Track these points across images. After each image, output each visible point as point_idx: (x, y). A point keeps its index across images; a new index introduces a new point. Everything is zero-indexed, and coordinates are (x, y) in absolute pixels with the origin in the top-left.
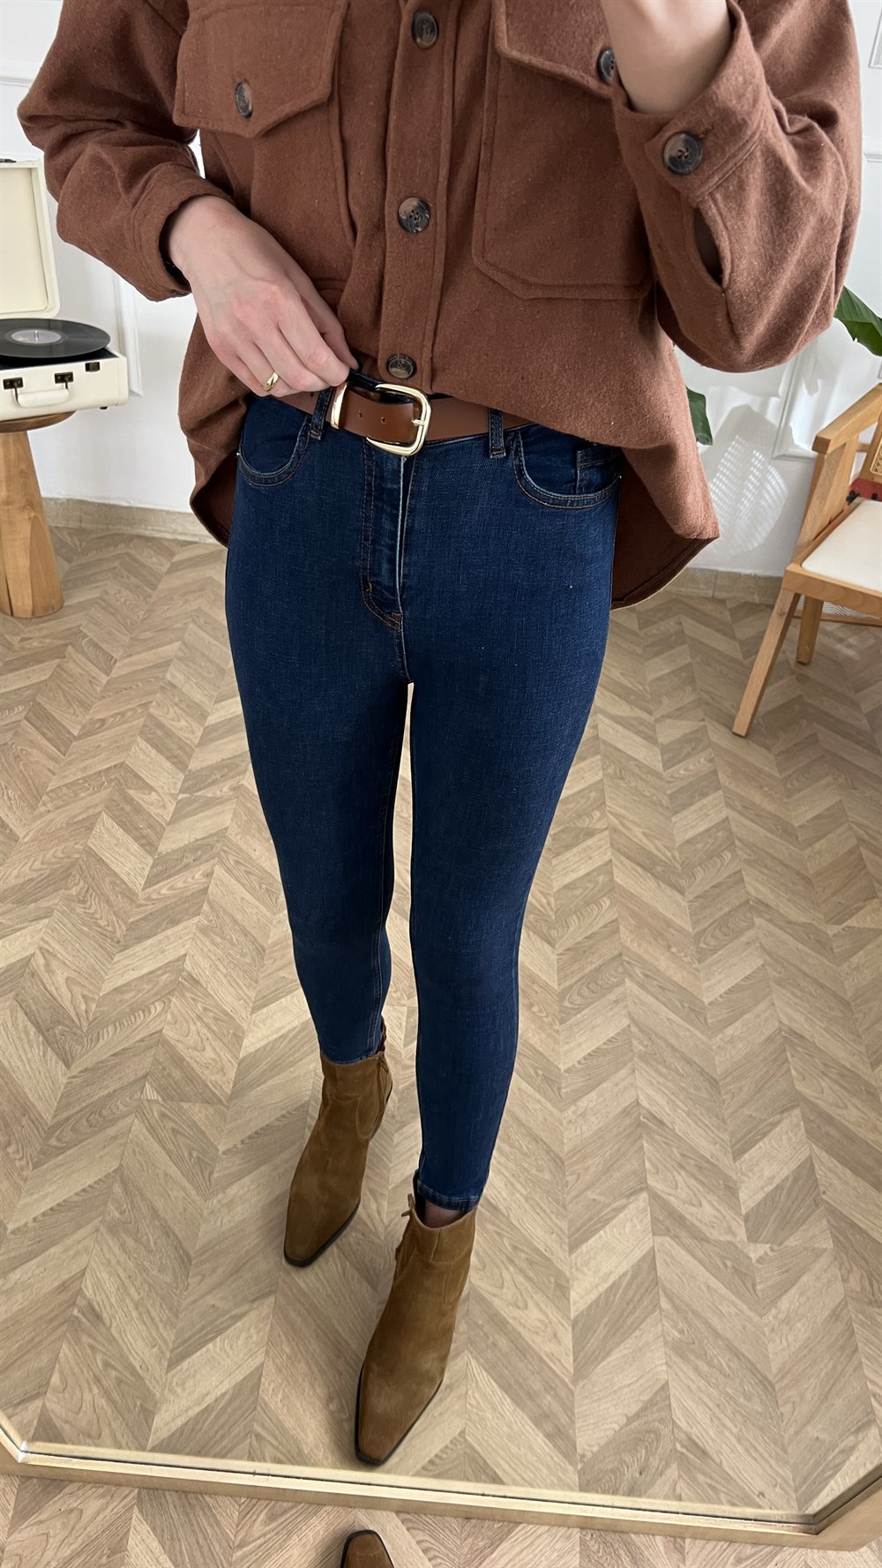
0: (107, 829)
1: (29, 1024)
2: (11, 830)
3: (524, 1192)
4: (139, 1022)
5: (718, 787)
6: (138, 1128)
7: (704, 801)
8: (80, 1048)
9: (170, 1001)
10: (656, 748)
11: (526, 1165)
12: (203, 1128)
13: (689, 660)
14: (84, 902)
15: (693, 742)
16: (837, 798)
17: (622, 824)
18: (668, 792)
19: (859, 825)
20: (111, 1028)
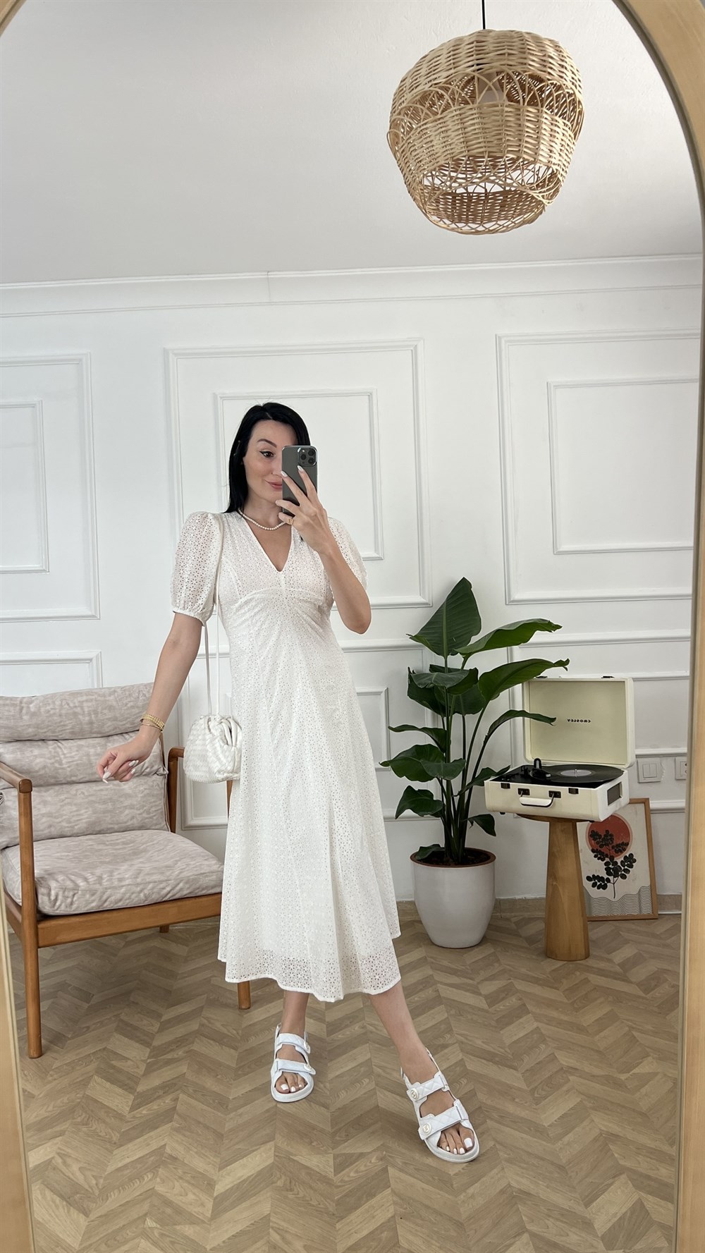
0: (98, 1084)
1: (55, 1196)
2: (29, 1092)
3: (438, 1245)
4: (136, 1185)
5: (528, 1012)
6: (144, 1243)
7: (521, 1020)
8: (95, 1204)
9: (158, 1171)
10: (481, 998)
11: (436, 1229)
12: (193, 1238)
13: (493, 950)
14: (86, 1125)
15: (507, 991)
16: (610, 1009)
17: (467, 1039)
18: (495, 1019)
19: (628, 1020)
20: (116, 1191)
